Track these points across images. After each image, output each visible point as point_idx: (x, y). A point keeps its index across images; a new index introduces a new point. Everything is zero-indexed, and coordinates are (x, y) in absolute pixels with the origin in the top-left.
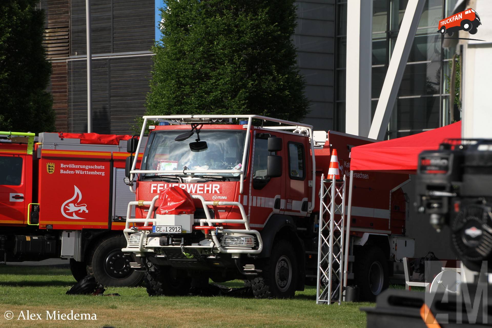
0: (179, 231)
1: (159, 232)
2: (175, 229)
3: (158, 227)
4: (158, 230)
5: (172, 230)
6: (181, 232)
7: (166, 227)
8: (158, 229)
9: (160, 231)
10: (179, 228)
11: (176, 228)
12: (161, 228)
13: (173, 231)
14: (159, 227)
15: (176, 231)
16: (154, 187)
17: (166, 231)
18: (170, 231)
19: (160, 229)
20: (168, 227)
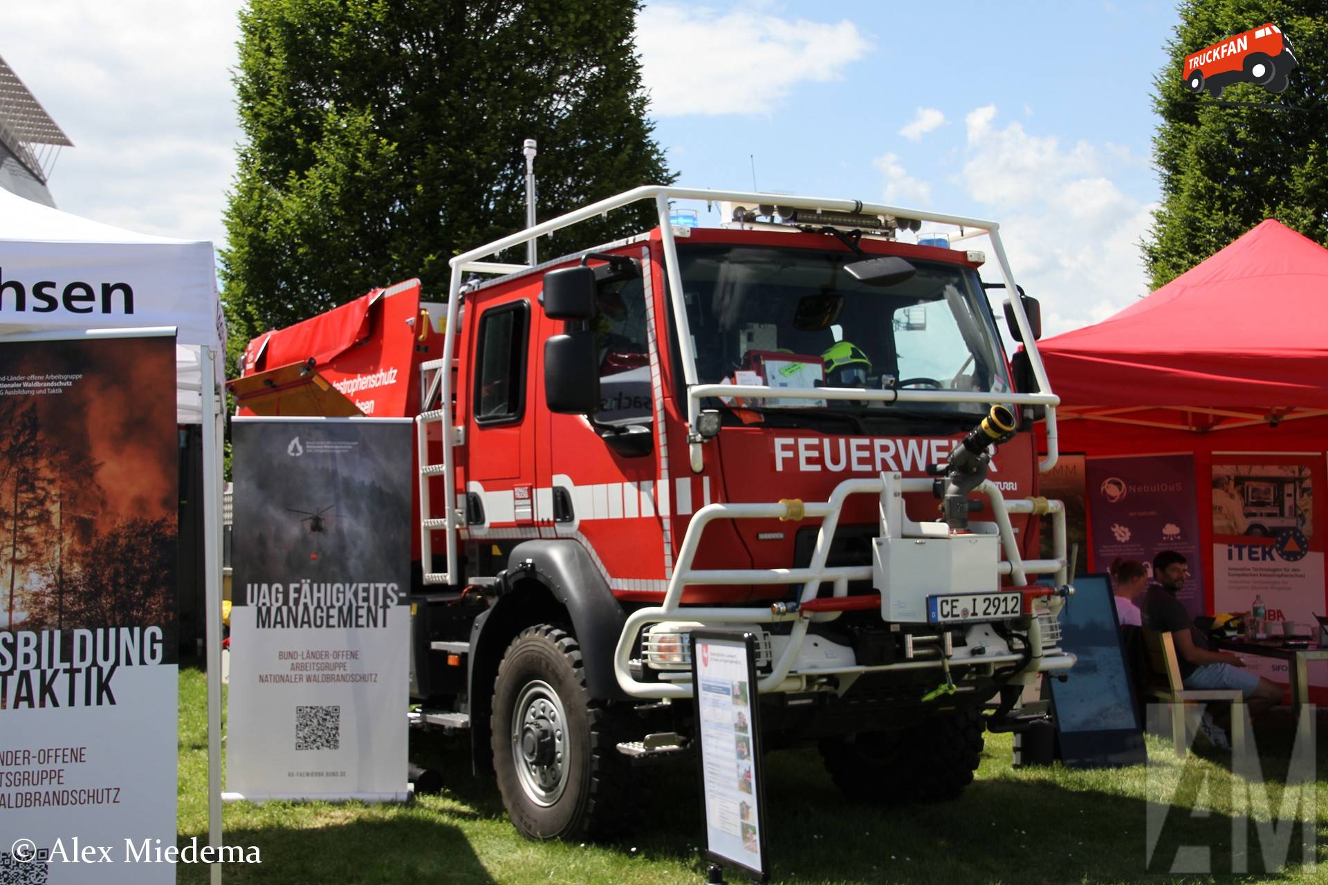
0: (1013, 611)
1: (950, 619)
2: (1003, 605)
3: (947, 602)
4: (945, 613)
5: (992, 610)
6: (1018, 615)
7: (974, 600)
8: (947, 608)
9: (953, 616)
10: (1015, 600)
11: (1005, 599)
12: (955, 604)
13: (995, 613)
14: (949, 599)
15: (1006, 612)
16: (785, 448)
17: (974, 614)
18: (985, 613)
19: (953, 607)
20: (980, 599)
